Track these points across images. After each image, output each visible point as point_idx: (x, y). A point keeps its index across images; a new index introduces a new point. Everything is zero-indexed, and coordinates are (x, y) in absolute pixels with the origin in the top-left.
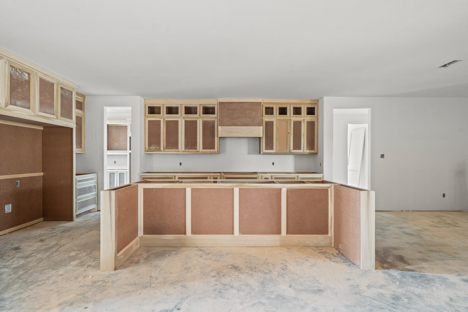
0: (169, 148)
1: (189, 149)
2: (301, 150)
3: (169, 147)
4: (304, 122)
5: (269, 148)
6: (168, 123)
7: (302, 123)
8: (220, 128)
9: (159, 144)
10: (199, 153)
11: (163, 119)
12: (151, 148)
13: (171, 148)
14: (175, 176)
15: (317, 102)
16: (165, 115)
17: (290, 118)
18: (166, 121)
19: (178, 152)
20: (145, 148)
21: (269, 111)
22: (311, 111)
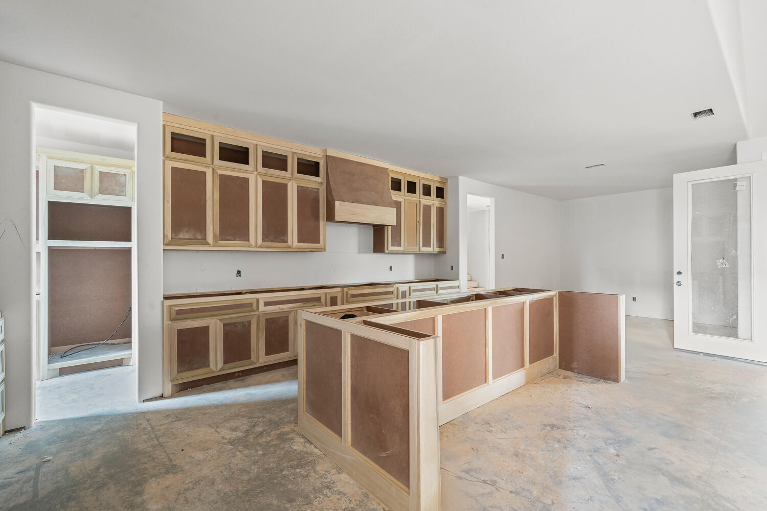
0: (228, 237)
1: (271, 241)
2: (430, 247)
3: (227, 235)
4: (434, 207)
5: (395, 243)
6: (225, 182)
7: (432, 208)
8: (338, 204)
9: (200, 226)
10: (290, 250)
11: (211, 169)
12: (181, 236)
13: (233, 239)
14: (258, 300)
15: (444, 180)
16: (217, 162)
17: (419, 199)
18: (220, 175)
19: (249, 247)
20: (165, 236)
21: (396, 185)
22: (440, 193)
